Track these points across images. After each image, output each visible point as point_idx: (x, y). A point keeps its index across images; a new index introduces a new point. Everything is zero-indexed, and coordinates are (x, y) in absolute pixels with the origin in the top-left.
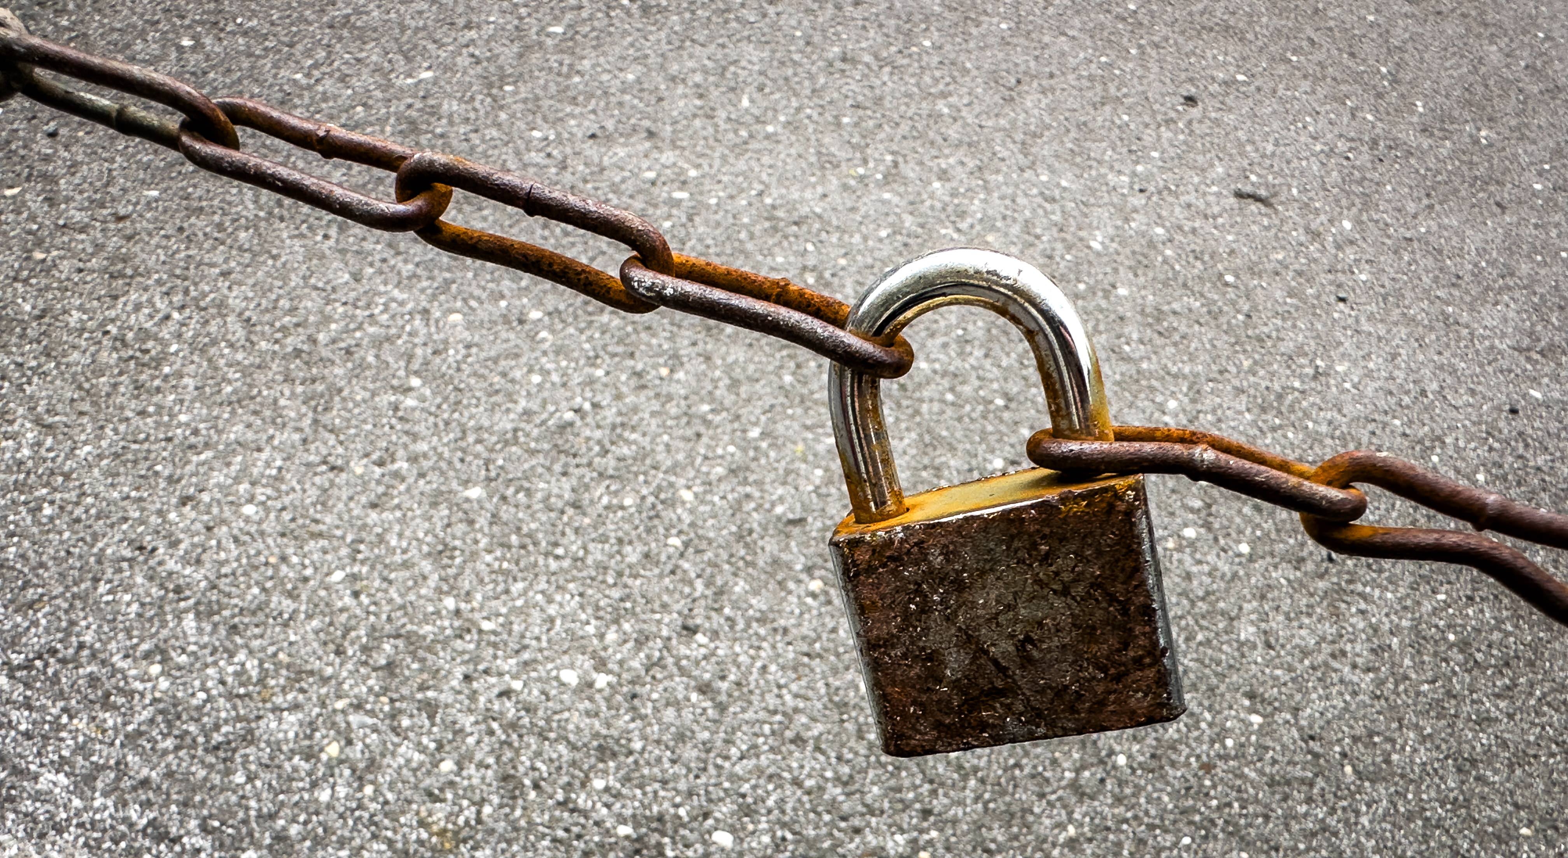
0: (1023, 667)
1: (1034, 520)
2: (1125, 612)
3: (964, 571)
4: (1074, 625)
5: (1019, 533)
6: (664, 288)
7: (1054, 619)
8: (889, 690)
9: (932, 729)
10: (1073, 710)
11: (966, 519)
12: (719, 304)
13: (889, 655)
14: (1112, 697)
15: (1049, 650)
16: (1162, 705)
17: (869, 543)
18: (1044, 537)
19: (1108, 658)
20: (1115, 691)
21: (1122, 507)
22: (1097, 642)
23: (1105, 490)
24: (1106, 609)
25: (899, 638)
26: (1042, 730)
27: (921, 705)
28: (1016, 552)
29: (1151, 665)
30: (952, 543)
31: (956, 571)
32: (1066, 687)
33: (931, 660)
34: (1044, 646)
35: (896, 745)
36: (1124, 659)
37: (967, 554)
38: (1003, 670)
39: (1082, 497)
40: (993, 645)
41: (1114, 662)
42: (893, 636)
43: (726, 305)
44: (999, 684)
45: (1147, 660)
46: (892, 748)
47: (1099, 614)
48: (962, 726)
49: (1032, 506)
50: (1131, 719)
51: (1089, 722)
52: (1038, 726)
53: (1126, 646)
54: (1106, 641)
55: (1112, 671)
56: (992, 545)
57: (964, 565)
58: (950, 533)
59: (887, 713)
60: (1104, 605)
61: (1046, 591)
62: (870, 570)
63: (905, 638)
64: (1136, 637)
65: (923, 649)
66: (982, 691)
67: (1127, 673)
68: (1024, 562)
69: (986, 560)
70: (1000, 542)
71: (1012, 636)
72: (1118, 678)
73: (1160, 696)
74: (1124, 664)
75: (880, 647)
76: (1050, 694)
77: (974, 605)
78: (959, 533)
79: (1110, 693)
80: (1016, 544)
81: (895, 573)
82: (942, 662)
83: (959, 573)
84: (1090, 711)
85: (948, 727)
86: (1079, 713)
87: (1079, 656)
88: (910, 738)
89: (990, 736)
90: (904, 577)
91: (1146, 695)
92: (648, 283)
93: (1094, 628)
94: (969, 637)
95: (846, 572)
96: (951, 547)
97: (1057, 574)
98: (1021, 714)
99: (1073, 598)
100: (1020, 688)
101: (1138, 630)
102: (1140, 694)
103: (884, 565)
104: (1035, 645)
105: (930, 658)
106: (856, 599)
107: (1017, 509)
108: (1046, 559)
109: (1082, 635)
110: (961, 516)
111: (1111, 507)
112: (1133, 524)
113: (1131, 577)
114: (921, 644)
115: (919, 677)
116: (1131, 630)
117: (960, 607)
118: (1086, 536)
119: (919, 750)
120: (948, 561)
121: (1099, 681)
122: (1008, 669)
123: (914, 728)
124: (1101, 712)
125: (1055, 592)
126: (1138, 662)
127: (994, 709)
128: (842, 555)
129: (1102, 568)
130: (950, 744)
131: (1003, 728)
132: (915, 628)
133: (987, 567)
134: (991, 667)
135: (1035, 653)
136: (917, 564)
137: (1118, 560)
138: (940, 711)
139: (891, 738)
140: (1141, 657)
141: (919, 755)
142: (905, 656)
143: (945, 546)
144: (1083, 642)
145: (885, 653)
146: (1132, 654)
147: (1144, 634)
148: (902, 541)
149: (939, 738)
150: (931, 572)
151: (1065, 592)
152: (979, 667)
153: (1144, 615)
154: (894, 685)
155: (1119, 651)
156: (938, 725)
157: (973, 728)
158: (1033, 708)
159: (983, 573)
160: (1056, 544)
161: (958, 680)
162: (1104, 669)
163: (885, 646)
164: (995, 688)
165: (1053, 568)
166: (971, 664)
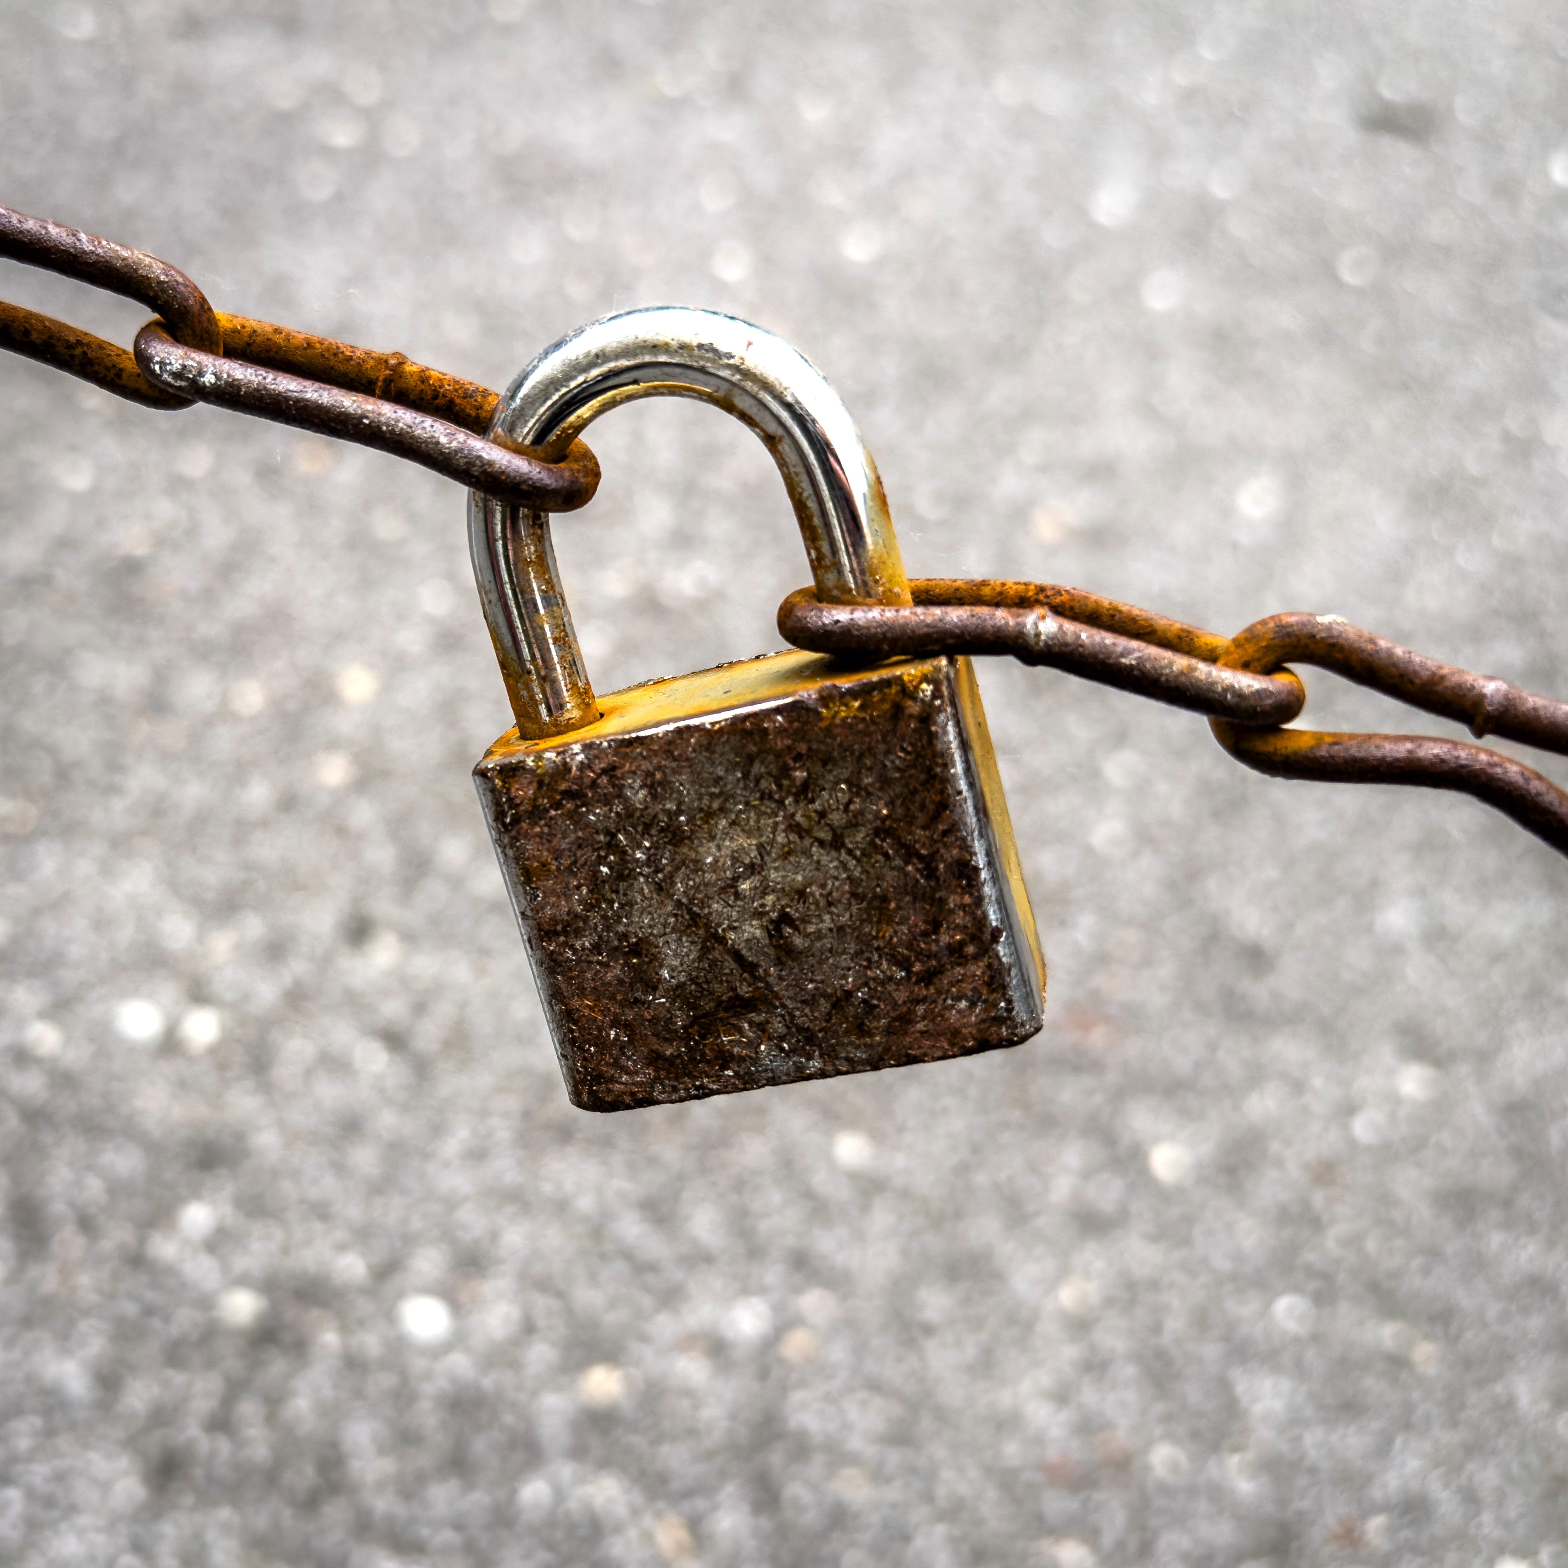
0: (779, 962)
1: (781, 731)
2: (930, 872)
3: (679, 812)
4: (854, 894)
5: (760, 752)
6: (201, 374)
7: (823, 886)
8: (575, 1003)
9: (649, 1065)
10: (861, 1030)
11: (679, 731)
12: (287, 399)
13: (572, 947)
14: (921, 1009)
15: (819, 935)
16: (999, 1021)
17: (532, 771)
18: (798, 757)
19: (909, 947)
20: (924, 1000)
21: (913, 708)
22: (890, 921)
23: (886, 683)
24: (901, 869)
25: (586, 920)
26: (815, 1064)
27: (627, 1026)
28: (757, 782)
29: (976, 957)
30: (659, 768)
31: (669, 813)
32: (849, 994)
33: (638, 954)
34: (811, 929)
35: (591, 1092)
36: (934, 948)
37: (683, 784)
38: (748, 967)
39: (852, 693)
40: (734, 929)
41: (919, 954)
42: (576, 916)
43: (297, 401)
44: (744, 990)
45: (971, 949)
46: (585, 1097)
47: (891, 877)
48: (692, 1059)
49: (778, 710)
50: (952, 1045)
51: (887, 1050)
52: (809, 1058)
53: (935, 926)
54: (904, 921)
55: (917, 967)
56: (720, 771)
57: (680, 804)
58: (656, 754)
59: (573, 1041)
60: (898, 862)
61: (807, 841)
62: (536, 813)
63: (595, 918)
64: (951, 912)
65: (625, 936)
66: (720, 1003)
67: (939, 971)
68: (771, 798)
69: (713, 796)
70: (732, 767)
71: (759, 914)
72: (928, 978)
73: (995, 1005)
74: (936, 956)
75: (557, 934)
76: (824, 1005)
77: (698, 866)
78: (669, 753)
79: (918, 1002)
80: (757, 768)
81: (574, 816)
82: (655, 958)
83: (673, 815)
84: (889, 1031)
85: (670, 1061)
86: (871, 1035)
87: (865, 942)
88: (612, 1080)
89: (736, 1073)
90: (588, 824)
91: (973, 1004)
92: (176, 366)
93: (885, 899)
94: (694, 917)
95: (499, 816)
96: (658, 776)
97: (822, 814)
98: (782, 1038)
99: (850, 852)
100: (776, 996)
101: (953, 901)
102: (963, 1004)
103: (558, 805)
104: (796, 928)
105: (635, 950)
106: (517, 859)
107: (754, 715)
108: (804, 792)
109: (867, 910)
110: (671, 727)
111: (898, 710)
112: (932, 737)
113: (935, 818)
114: (621, 929)
115: (621, 982)
116: (942, 901)
117: (678, 869)
118: (862, 755)
119: (627, 1099)
120: (654, 796)
121: (899, 983)
122: (756, 966)
123: (616, 1064)
124: (906, 1033)
125: (821, 843)
126: (956, 950)
127: (740, 1031)
128: (493, 790)
129: (890, 804)
130: (675, 1089)
131: (755, 1061)
132: (611, 902)
133: (716, 805)
134: (730, 964)
135: (798, 941)
136: (607, 801)
137: (914, 792)
138: (656, 1035)
139: (583, 1082)
140: (962, 944)
141: (628, 1107)
142: (596, 948)
143: (649, 774)
144: (869, 920)
145: (565, 944)
146: (945, 939)
147: (963, 907)
148: (582, 766)
149: (657, 1079)
150: (629, 813)
151: (836, 843)
152: (713, 964)
153: (961, 876)
154: (582, 994)
155: (925, 934)
156: (655, 1059)
157: (708, 1062)
158: (800, 1029)
159: (709, 815)
160: (818, 768)
161: (681, 986)
162: (905, 964)
163: (565, 933)
164: (738, 997)
165: (817, 805)
166: (700, 959)
